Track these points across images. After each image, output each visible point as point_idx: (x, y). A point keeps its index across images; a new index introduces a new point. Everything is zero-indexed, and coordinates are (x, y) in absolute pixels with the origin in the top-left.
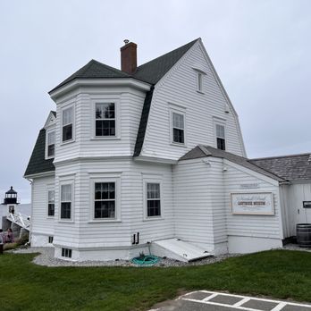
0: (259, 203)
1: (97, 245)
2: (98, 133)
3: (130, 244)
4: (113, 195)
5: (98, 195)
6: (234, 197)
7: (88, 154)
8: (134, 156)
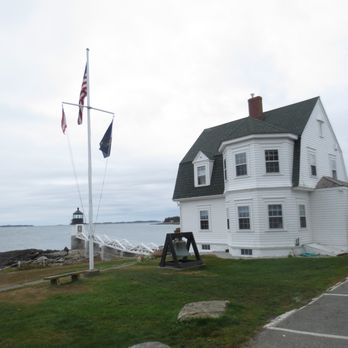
2: (268, 171)
4: (280, 213)
5: (270, 213)
7: (262, 185)
8: (294, 186)
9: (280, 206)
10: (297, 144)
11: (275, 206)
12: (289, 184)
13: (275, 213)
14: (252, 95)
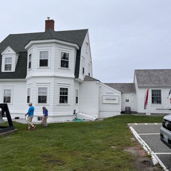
0: (114, 100)
1: (61, 115)
2: (62, 66)
3: (72, 114)
4: (67, 94)
5: (61, 93)
6: (104, 97)
7: (57, 74)
8: (76, 78)
9: (67, 89)
10: (78, 53)
11: (64, 89)
12: (73, 76)
13: (64, 94)
14: (48, 18)
